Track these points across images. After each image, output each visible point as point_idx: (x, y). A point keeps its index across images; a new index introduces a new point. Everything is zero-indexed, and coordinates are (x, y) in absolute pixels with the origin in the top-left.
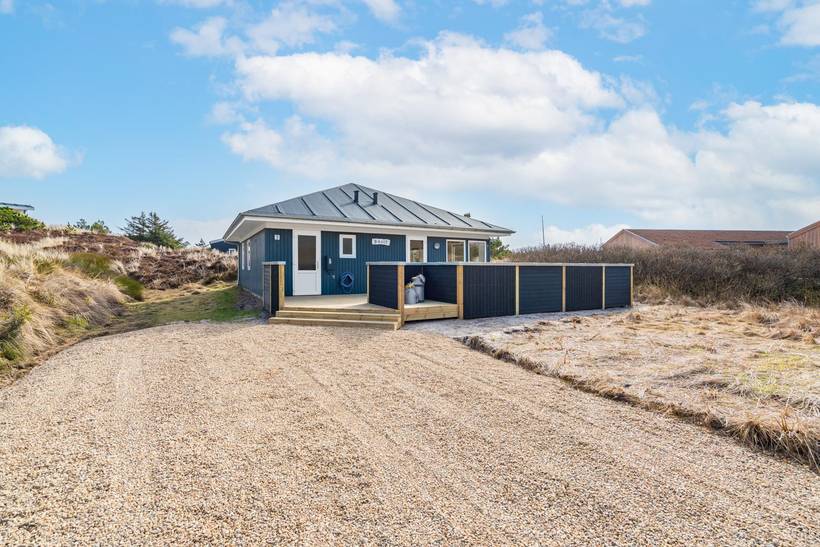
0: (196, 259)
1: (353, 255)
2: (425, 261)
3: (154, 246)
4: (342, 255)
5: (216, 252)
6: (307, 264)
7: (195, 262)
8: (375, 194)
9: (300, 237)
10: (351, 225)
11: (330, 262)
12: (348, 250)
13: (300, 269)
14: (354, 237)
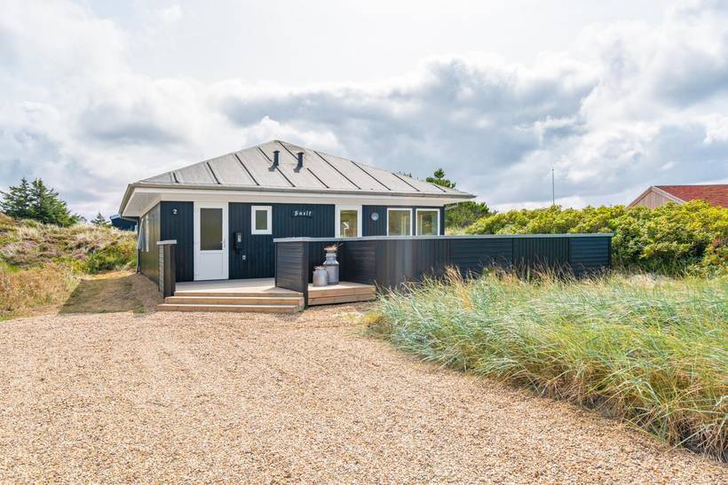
0: (89, 240)
1: (269, 231)
2: (360, 235)
3: (39, 224)
4: (254, 231)
5: (115, 231)
6: (211, 243)
7: (87, 243)
8: (301, 155)
9: (202, 210)
10: (263, 194)
11: (239, 240)
12: (261, 224)
13: (202, 248)
14: (269, 209)
